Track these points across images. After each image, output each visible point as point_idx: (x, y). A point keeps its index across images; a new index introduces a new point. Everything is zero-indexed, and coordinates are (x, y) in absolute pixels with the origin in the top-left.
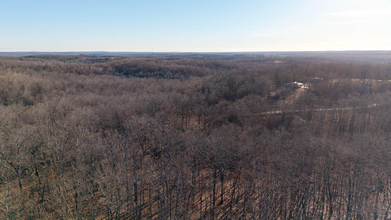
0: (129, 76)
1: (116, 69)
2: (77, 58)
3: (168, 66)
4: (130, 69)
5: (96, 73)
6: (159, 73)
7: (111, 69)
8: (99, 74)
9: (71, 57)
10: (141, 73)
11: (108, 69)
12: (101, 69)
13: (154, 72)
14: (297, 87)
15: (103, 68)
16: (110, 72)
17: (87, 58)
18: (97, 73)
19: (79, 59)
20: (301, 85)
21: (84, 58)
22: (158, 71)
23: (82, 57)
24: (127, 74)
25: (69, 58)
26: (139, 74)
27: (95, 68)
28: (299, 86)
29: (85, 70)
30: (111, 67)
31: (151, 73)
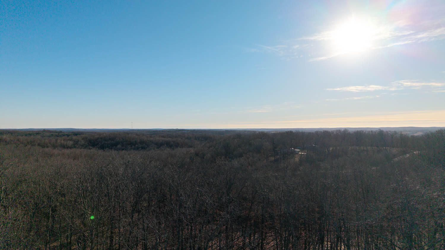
0: (104, 150)
1: (89, 143)
2: (38, 133)
3: (152, 139)
4: (106, 142)
5: (64, 147)
6: (140, 146)
7: (83, 142)
8: (67, 148)
9: (31, 133)
10: (119, 146)
11: (79, 142)
12: (70, 143)
13: (135, 145)
14: (294, 153)
15: (73, 141)
16: (82, 146)
17: (51, 133)
18: (66, 147)
19: (41, 135)
20: (299, 152)
21: (48, 134)
22: (139, 144)
23: (45, 133)
24: (102, 148)
25: (29, 134)
26: (117, 147)
27: (62, 142)
28: (297, 152)
29: (50, 143)
30: (82, 141)
31: (131, 146)
